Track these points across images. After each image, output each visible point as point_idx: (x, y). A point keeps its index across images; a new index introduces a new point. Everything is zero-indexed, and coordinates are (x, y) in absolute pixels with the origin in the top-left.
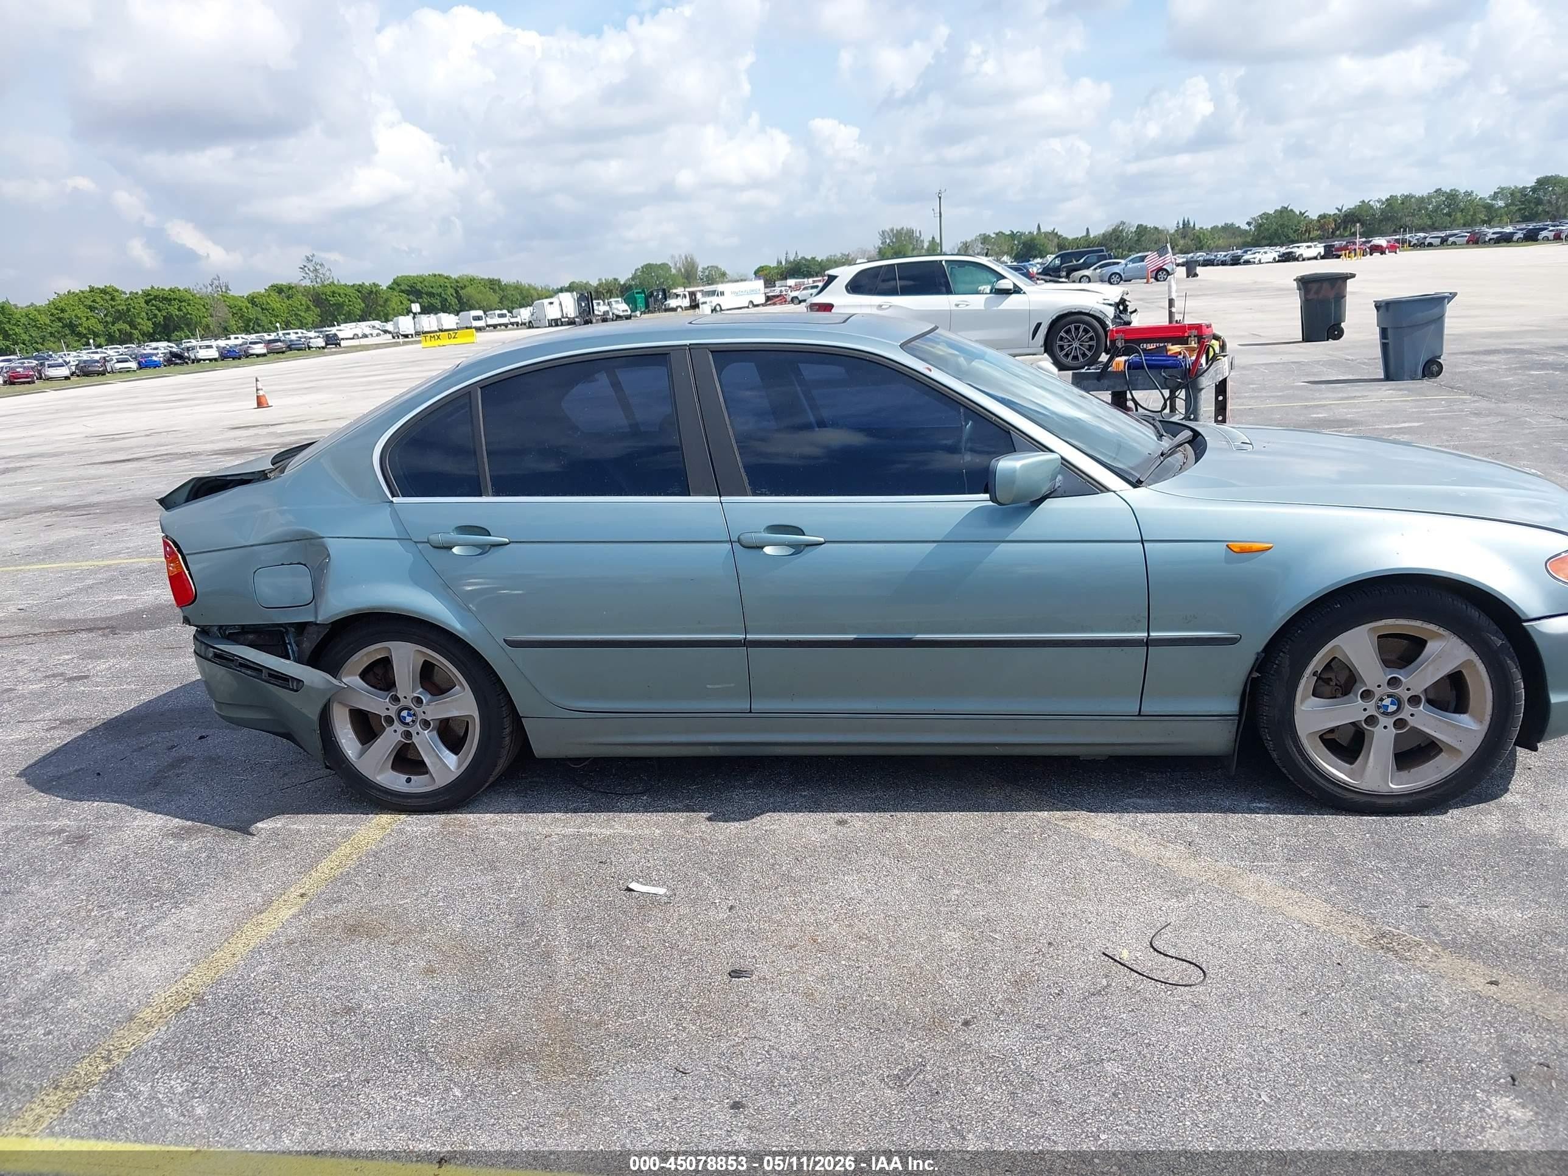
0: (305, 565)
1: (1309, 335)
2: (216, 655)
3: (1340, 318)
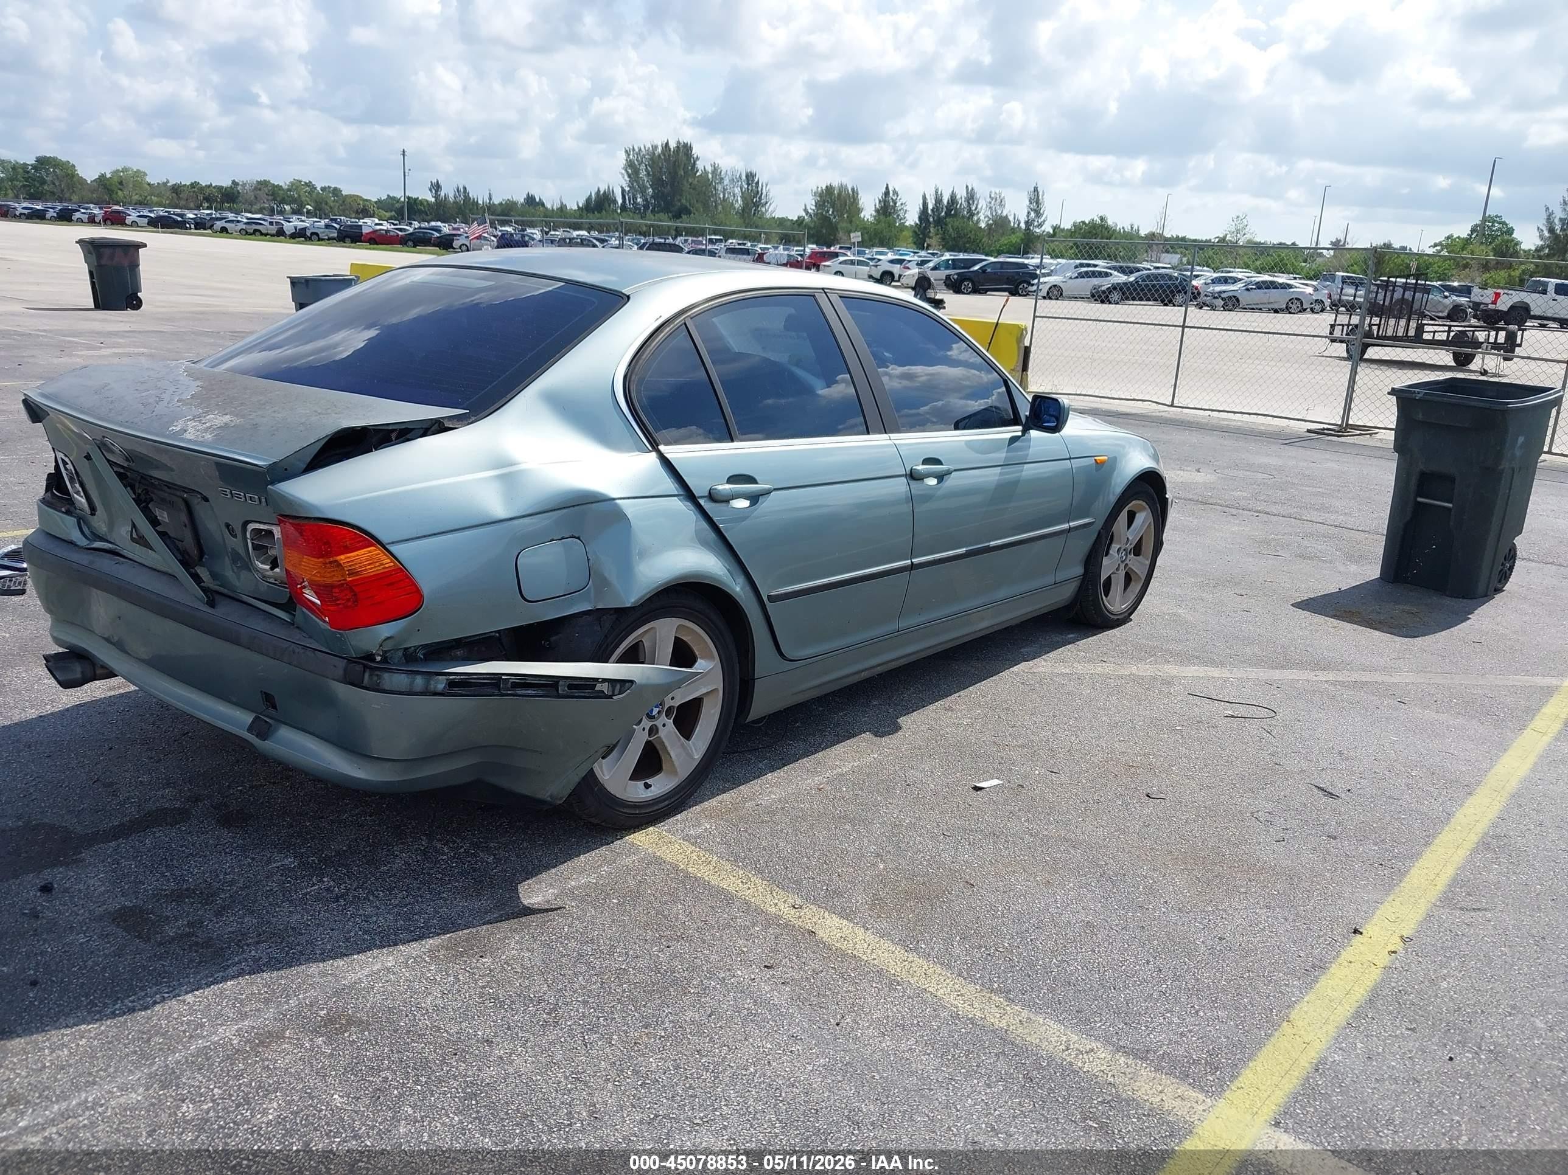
0: (578, 538)
1: (101, 303)
2: (452, 684)
3: (137, 288)
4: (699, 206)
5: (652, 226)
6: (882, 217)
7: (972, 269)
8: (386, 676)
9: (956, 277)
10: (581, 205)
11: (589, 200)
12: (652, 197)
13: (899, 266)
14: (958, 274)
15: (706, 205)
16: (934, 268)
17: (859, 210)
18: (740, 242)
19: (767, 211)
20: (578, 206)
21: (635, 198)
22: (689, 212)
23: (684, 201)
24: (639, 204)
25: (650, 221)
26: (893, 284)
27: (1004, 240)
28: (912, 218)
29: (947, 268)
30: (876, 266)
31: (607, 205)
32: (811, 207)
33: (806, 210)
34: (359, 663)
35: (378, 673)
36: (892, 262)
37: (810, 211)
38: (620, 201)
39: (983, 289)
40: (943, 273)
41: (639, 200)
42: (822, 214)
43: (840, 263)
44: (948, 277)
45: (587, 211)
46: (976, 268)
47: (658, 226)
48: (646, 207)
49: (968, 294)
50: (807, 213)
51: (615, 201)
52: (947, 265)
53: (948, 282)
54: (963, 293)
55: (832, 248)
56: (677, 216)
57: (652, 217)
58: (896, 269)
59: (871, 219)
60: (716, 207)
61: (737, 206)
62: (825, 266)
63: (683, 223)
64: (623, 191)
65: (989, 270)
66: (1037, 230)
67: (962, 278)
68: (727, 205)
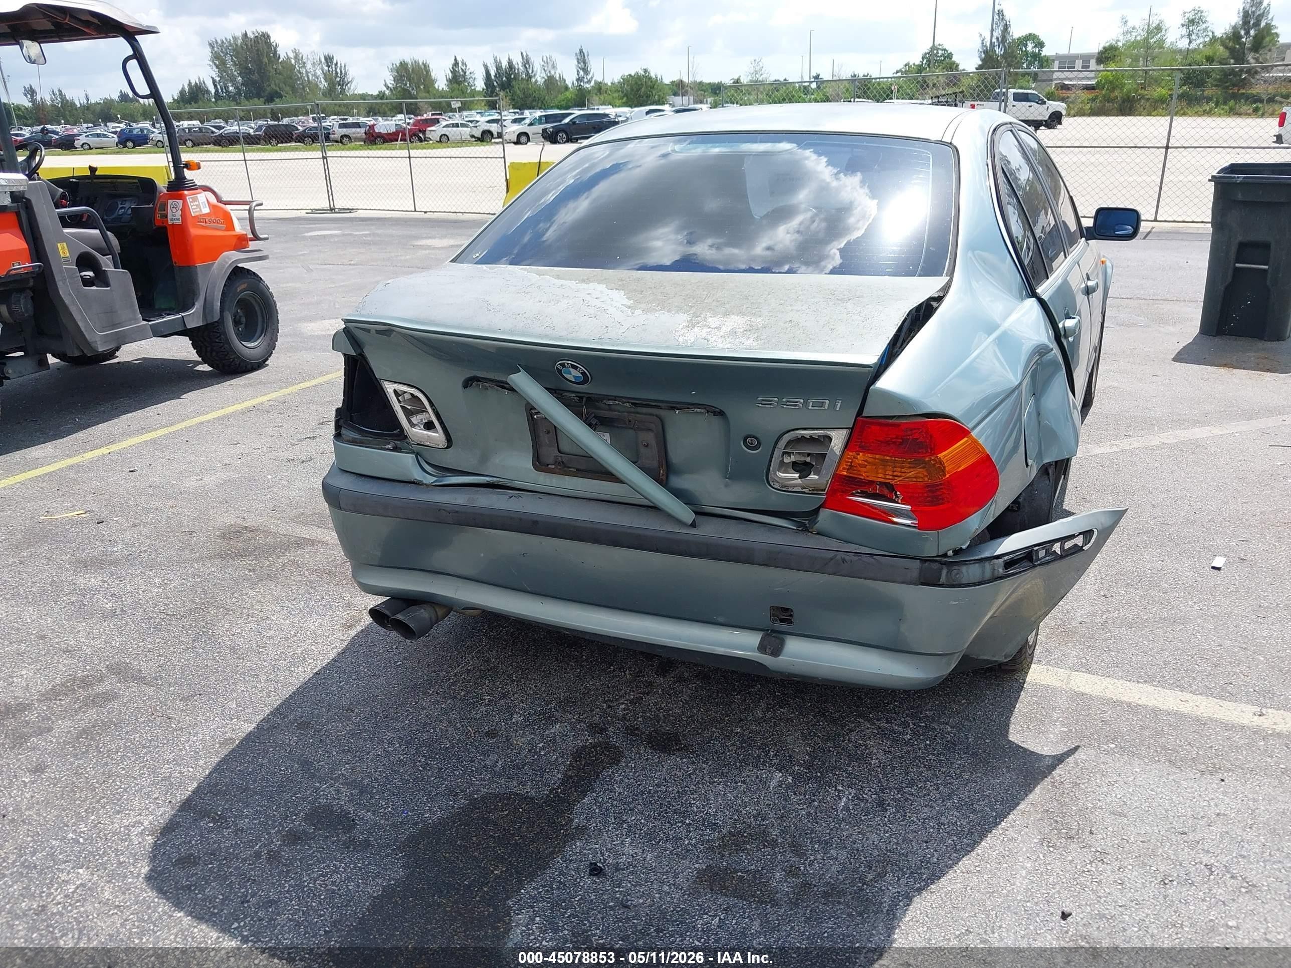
2: (1008, 565)
4: (288, 89)
5: (251, 110)
6: (455, 86)
7: (563, 122)
8: (964, 569)
9: (551, 130)
10: (176, 98)
11: (182, 92)
12: (243, 84)
13: (496, 125)
14: (553, 127)
15: (294, 89)
16: (531, 124)
17: (433, 82)
18: (341, 117)
19: (349, 89)
20: (174, 99)
21: (226, 87)
22: (280, 96)
23: (273, 86)
24: (230, 92)
25: (248, 105)
26: (493, 140)
27: (561, 97)
28: (480, 85)
29: (540, 123)
30: (476, 127)
31: (200, 96)
32: (390, 82)
33: (386, 85)
34: (936, 561)
35: (956, 567)
36: (489, 122)
37: (390, 86)
38: (213, 91)
39: (575, 138)
40: (539, 128)
41: (231, 88)
42: (400, 87)
43: (444, 127)
44: (544, 130)
45: (183, 101)
46: (567, 120)
47: (256, 110)
48: (239, 93)
49: (565, 143)
50: (388, 88)
51: (208, 92)
52: (540, 120)
53: (545, 135)
54: (559, 143)
55: (425, 115)
56: (270, 99)
57: (247, 102)
58: (494, 128)
59: (446, 88)
60: (303, 88)
61: (322, 86)
62: (431, 131)
63: (277, 105)
64: (214, 81)
65: (578, 122)
66: (587, 86)
67: (557, 131)
68: (314, 87)
